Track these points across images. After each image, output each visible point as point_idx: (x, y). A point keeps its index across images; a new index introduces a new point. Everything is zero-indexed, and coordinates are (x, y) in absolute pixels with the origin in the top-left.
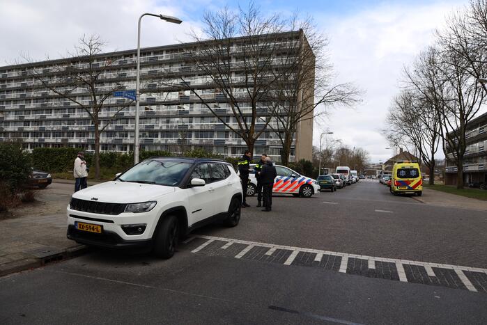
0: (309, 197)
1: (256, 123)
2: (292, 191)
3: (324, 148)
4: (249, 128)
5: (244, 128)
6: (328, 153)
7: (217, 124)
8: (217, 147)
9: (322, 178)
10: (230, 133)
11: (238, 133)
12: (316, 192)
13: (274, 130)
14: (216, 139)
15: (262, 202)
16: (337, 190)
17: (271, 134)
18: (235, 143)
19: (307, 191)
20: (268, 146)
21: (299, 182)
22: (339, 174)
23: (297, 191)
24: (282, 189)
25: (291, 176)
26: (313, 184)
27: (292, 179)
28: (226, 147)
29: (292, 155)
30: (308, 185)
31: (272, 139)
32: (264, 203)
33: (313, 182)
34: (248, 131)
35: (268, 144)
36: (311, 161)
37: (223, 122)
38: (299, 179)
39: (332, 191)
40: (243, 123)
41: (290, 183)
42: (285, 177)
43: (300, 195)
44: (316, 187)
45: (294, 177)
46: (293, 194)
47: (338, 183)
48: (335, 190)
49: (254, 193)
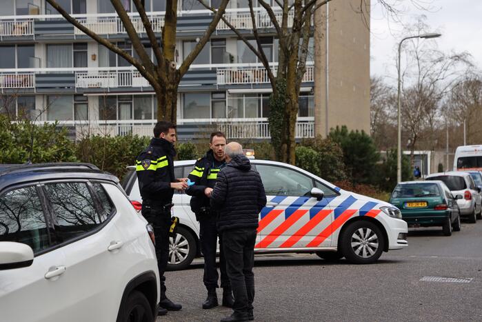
0: (374, 260)
1: (180, 13)
2: (313, 244)
3: (409, 83)
4: (157, 30)
5: (140, 30)
6: (423, 100)
7: (42, 17)
8: (48, 97)
9: (409, 191)
10: (92, 50)
11: (119, 50)
12: (393, 242)
13: (239, 35)
14: (44, 70)
15: (220, 292)
16: (463, 227)
17: (232, 48)
18: (111, 83)
19: (364, 243)
20: (223, 91)
21: (337, 212)
22: (464, 173)
23: (331, 243)
24: (282, 239)
25: (310, 195)
26: (383, 218)
27: (312, 202)
28: (80, 98)
29: (304, 113)
30: (367, 221)
31: (234, 66)
32: (225, 295)
33: (382, 209)
34: (152, 41)
35: (221, 80)
36: (368, 131)
37: (60, 11)
38: (336, 202)
39: (446, 233)
40: (133, 15)
41: (306, 218)
42: (290, 200)
43: (342, 255)
44: (395, 227)
45: (319, 197)
46: (319, 253)
47: (464, 203)
48: (456, 229)
49: (191, 258)
